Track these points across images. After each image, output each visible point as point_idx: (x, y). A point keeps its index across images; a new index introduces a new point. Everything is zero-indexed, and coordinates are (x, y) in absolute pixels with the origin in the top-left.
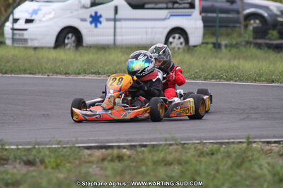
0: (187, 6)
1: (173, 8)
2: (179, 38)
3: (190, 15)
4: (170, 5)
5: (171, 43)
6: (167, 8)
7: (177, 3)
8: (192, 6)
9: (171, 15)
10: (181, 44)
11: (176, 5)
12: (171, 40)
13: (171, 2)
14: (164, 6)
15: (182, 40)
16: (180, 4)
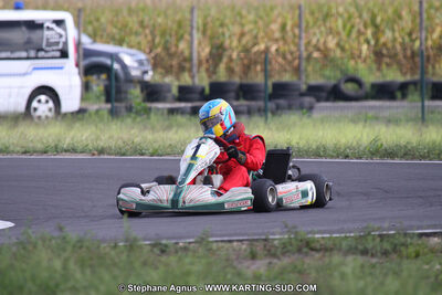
0: (58, 54)
1: (37, 58)
2: (47, 102)
3: (61, 68)
4: (32, 54)
5: (35, 109)
6: (28, 58)
7: (42, 50)
8: (64, 54)
9: (35, 69)
10: (50, 110)
11: (41, 54)
12: (35, 104)
13: (33, 49)
14: (24, 54)
15: (51, 104)
16: (46, 52)
